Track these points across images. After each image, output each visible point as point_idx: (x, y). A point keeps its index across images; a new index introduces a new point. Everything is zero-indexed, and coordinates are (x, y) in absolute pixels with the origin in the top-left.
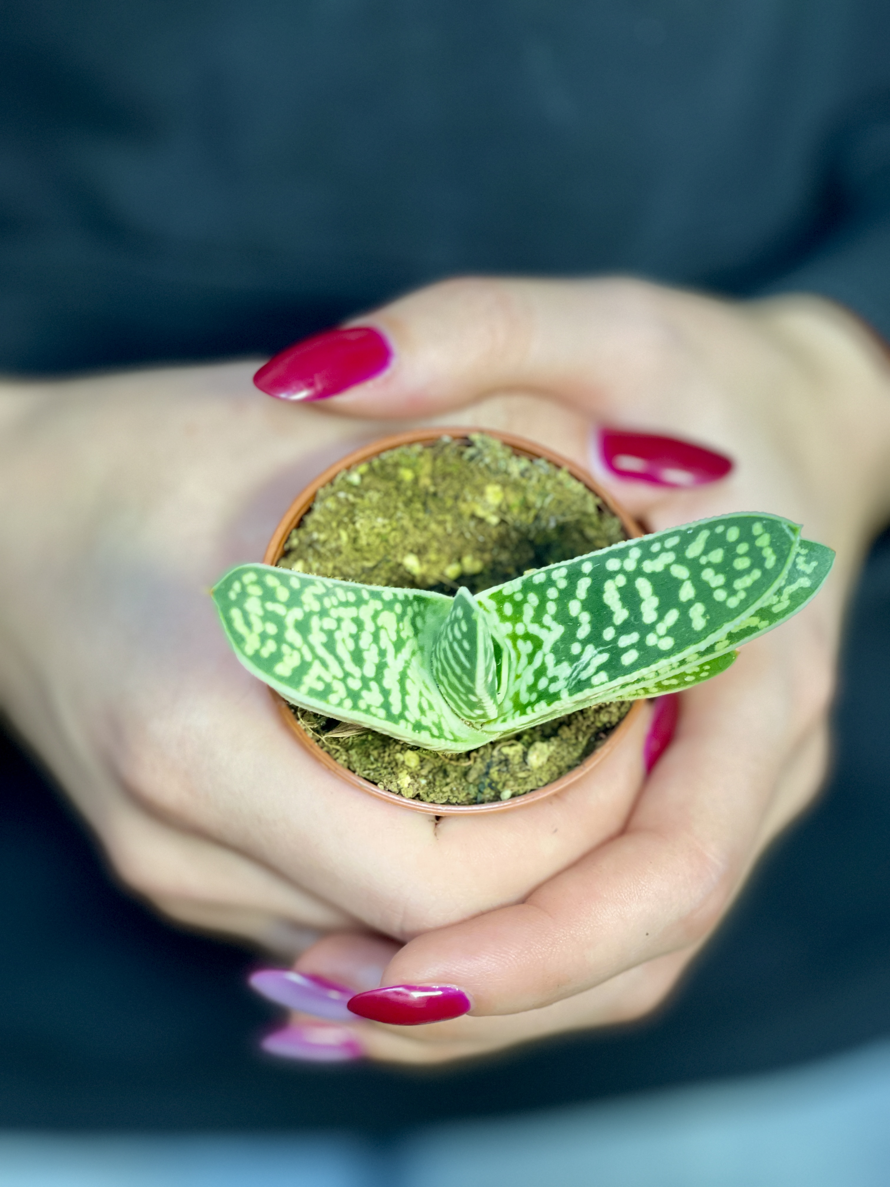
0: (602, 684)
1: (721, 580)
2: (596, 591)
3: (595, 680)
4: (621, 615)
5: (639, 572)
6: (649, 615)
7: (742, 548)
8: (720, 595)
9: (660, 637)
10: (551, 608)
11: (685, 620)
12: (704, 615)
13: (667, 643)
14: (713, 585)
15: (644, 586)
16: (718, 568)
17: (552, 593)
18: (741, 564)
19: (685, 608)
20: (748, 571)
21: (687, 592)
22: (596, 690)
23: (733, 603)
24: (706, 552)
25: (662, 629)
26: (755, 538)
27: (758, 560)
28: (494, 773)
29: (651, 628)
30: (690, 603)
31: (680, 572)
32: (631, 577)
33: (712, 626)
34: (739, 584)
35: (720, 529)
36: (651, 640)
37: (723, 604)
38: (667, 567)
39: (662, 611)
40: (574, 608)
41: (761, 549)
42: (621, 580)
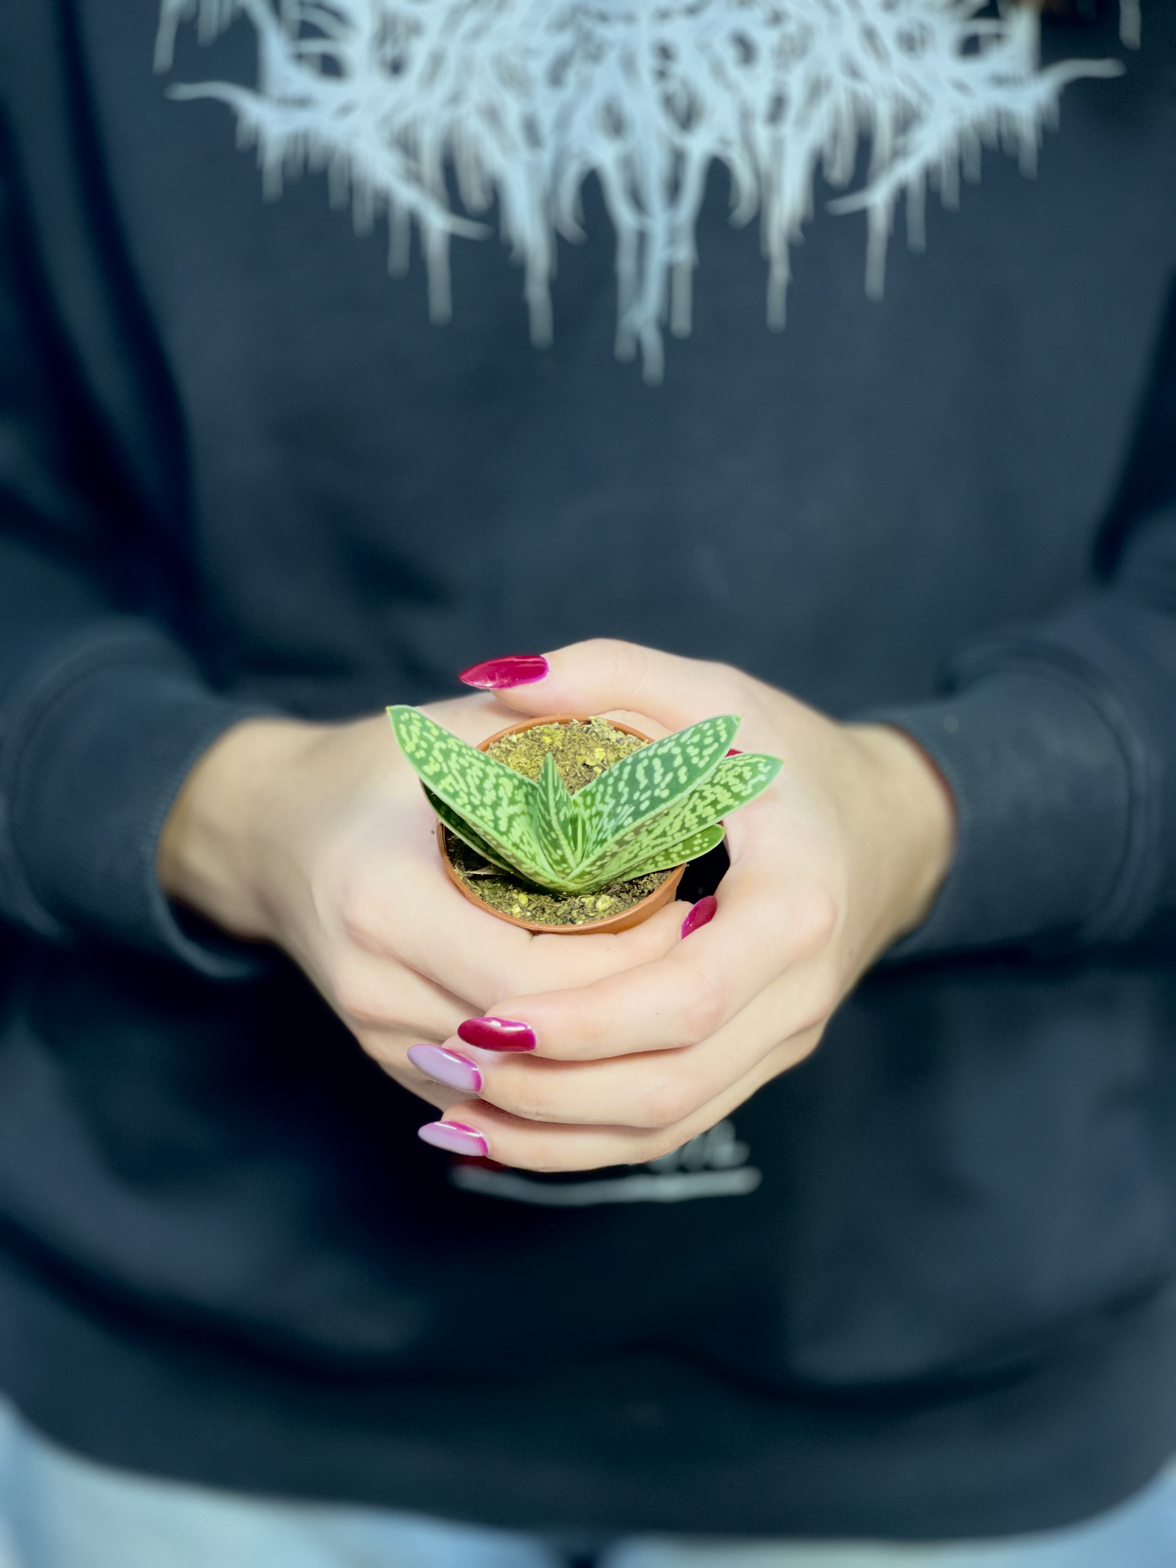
0: (629, 825)
1: (697, 751)
2: (633, 772)
3: (626, 824)
4: (643, 782)
5: (656, 755)
6: (657, 778)
7: (710, 732)
8: (695, 760)
9: (662, 790)
10: (610, 790)
11: (676, 778)
12: (686, 774)
13: (665, 794)
14: (692, 755)
15: (657, 763)
16: (696, 745)
17: (611, 781)
18: (708, 741)
19: (676, 770)
20: (710, 745)
21: (678, 761)
22: (627, 830)
23: (702, 764)
24: (691, 737)
25: (663, 785)
26: (717, 726)
27: (717, 737)
28: (575, 913)
29: (658, 786)
30: (680, 767)
31: (677, 751)
32: (651, 759)
33: (690, 780)
34: (707, 752)
35: (700, 726)
36: (657, 793)
37: (696, 765)
38: (670, 750)
39: (664, 775)
40: (621, 785)
41: (720, 731)
42: (646, 763)
